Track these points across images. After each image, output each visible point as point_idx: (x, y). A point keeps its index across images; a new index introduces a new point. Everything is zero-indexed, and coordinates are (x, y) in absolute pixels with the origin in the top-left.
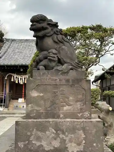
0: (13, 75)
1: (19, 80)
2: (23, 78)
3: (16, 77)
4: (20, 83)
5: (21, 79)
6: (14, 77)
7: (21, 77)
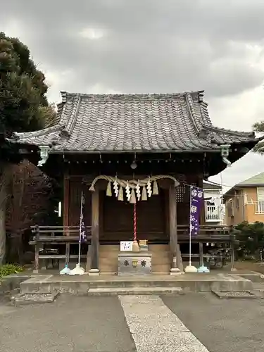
0: (110, 179)
1: (128, 191)
2: (138, 188)
3: (119, 186)
4: (128, 200)
5: (131, 189)
6: (112, 186)
7: (132, 183)
